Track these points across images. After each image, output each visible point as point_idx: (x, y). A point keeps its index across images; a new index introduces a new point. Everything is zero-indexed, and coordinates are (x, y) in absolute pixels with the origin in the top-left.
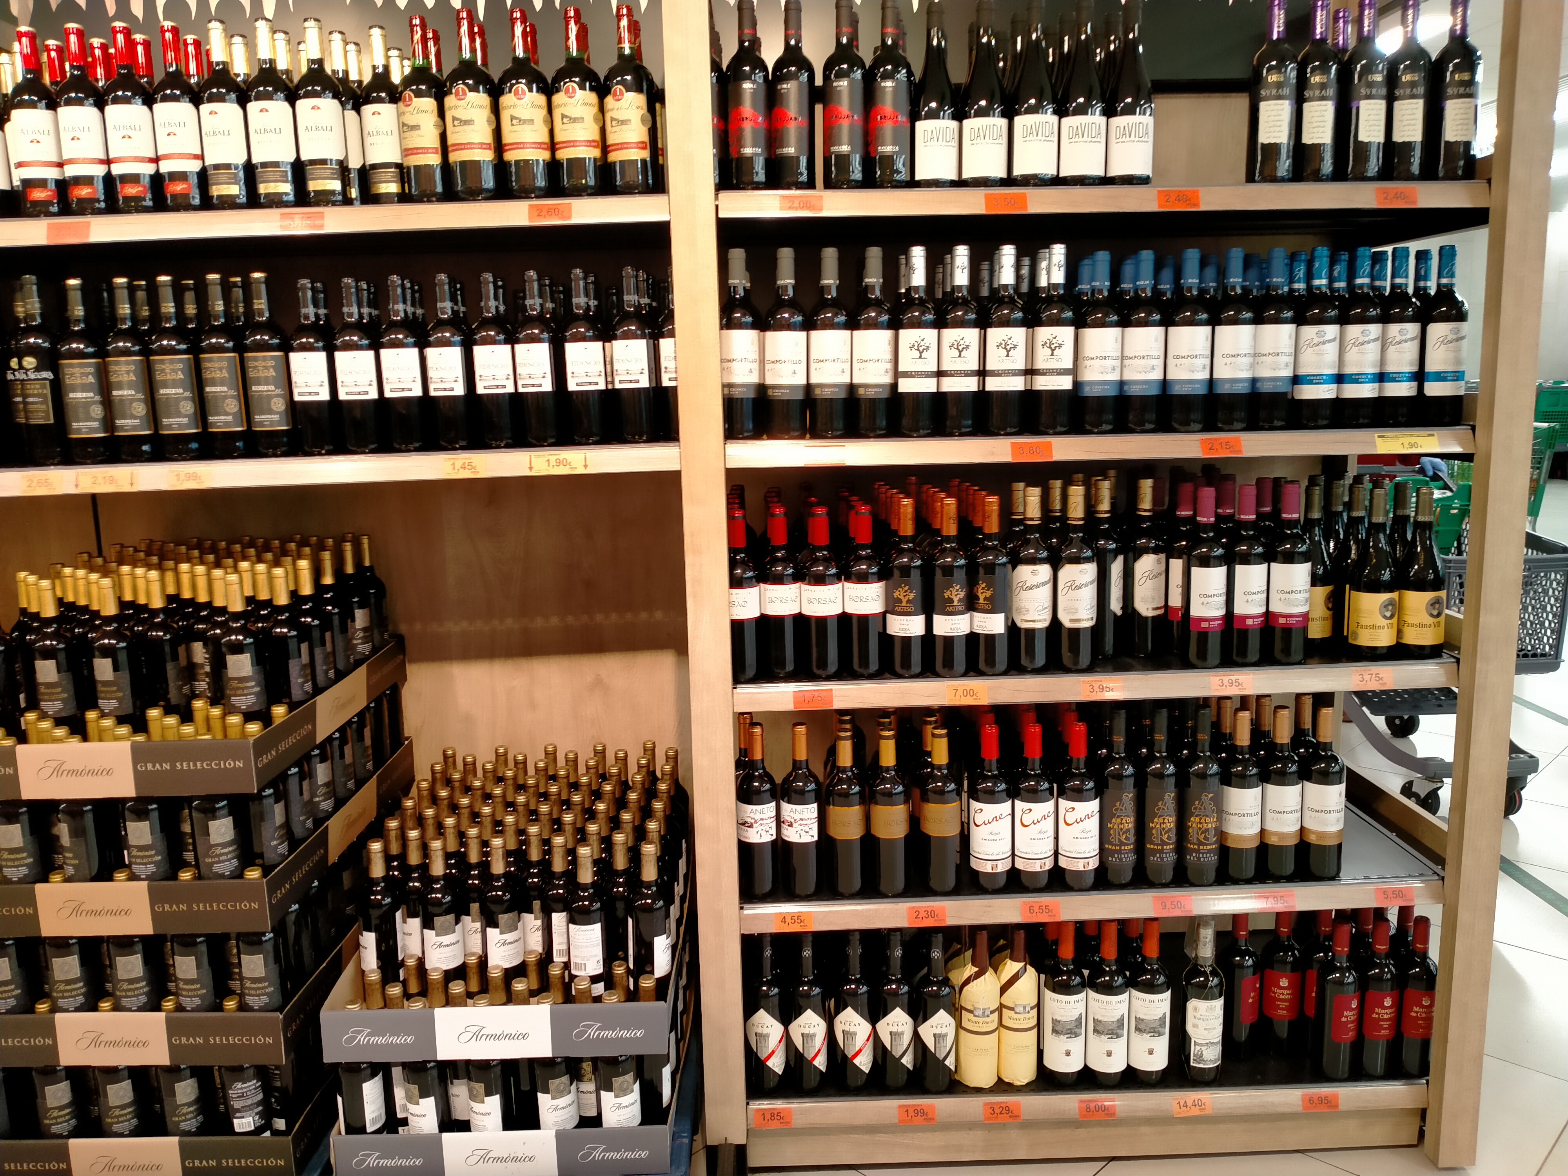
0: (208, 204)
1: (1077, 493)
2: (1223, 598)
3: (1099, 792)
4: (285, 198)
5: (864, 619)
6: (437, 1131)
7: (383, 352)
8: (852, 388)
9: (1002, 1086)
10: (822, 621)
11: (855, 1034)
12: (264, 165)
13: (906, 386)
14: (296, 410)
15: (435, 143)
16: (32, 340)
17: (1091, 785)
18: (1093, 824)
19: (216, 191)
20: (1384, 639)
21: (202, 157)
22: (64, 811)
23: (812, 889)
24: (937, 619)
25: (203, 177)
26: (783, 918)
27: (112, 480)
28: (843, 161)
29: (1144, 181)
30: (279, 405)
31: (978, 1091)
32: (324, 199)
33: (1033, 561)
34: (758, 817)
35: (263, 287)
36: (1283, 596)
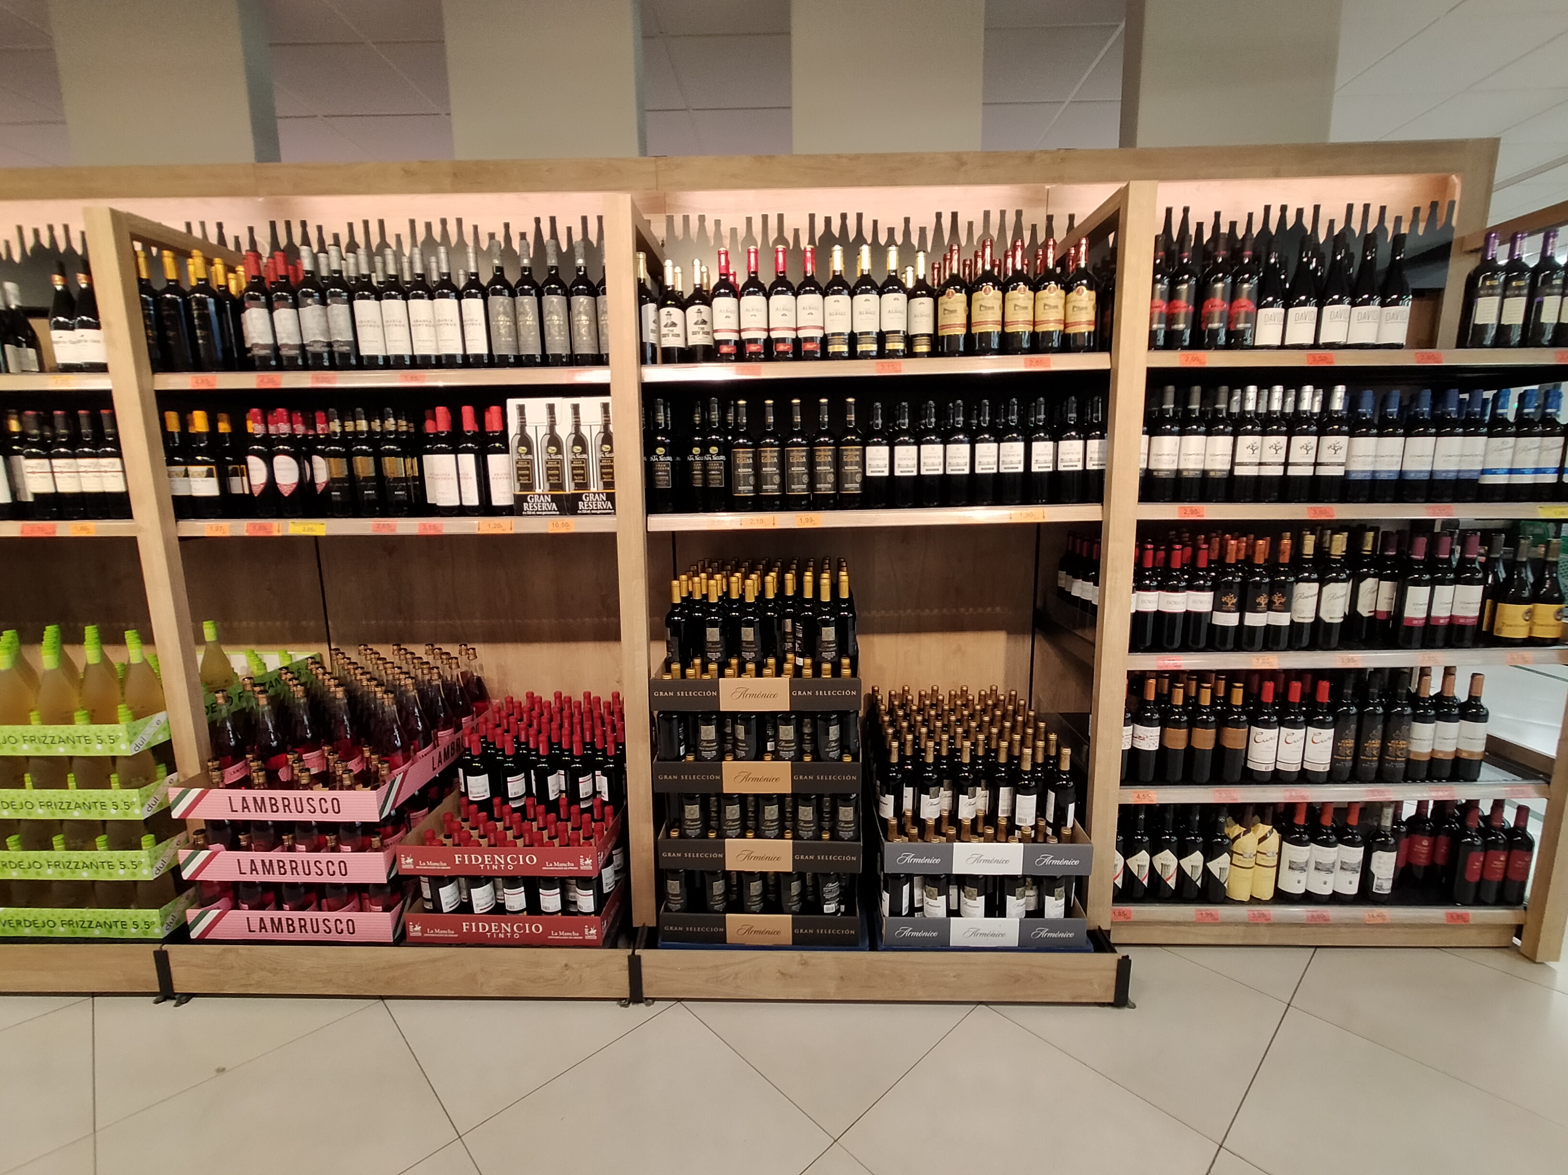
0: (826, 356)
1: (1341, 539)
2: (1426, 607)
3: (1334, 725)
4: (871, 354)
5: (1199, 615)
6: (945, 916)
7: (922, 447)
8: (1205, 472)
9: (1254, 901)
10: (1173, 615)
11: (1168, 866)
12: (861, 334)
13: (1239, 471)
14: (867, 481)
15: (963, 320)
16: (714, 437)
17: (1331, 718)
18: (1330, 743)
19: (831, 349)
20: (1522, 634)
21: (823, 328)
22: (740, 718)
23: (1150, 778)
24: (1248, 615)
25: (825, 341)
28: (1214, 333)
29: (1399, 347)
30: (858, 478)
31: (1242, 903)
32: (893, 354)
33: (1308, 580)
35: (853, 407)
36: (1464, 606)
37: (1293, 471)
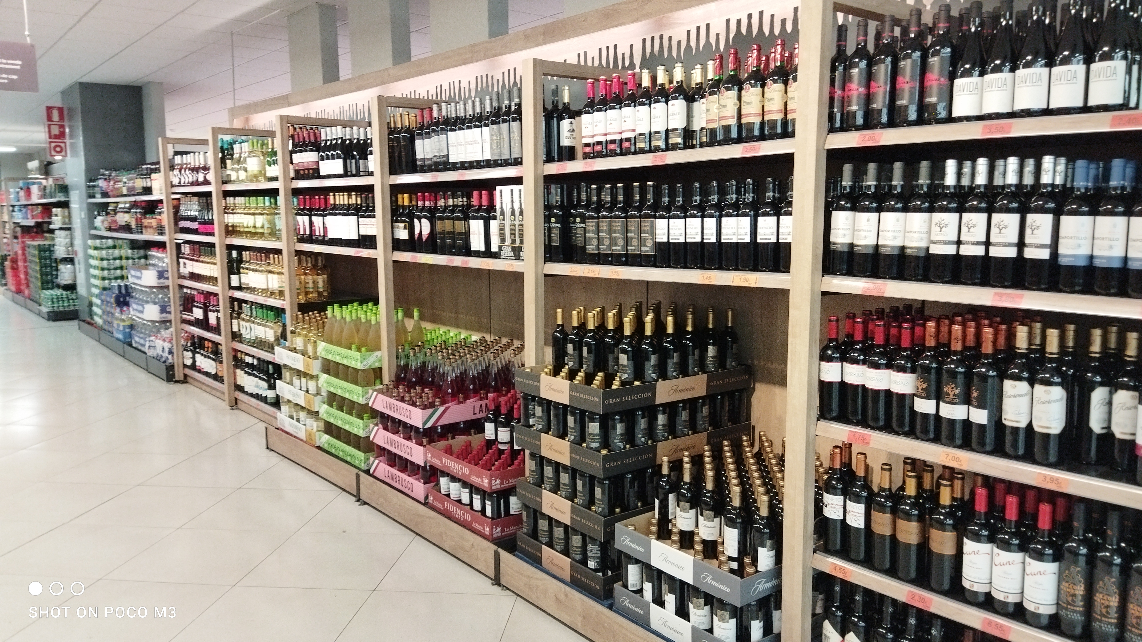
1: (1053, 334)
5: (902, 397)
8: (902, 249)
13: (934, 249)
14: (655, 245)
17: (1052, 552)
18: (1053, 581)
21: (636, 131)
26: (836, 567)
27: (593, 271)
30: (651, 243)
32: (675, 147)
33: (1017, 378)
34: (830, 502)
37: (994, 252)
